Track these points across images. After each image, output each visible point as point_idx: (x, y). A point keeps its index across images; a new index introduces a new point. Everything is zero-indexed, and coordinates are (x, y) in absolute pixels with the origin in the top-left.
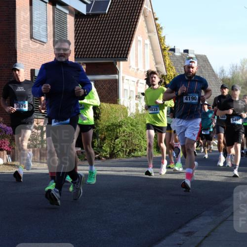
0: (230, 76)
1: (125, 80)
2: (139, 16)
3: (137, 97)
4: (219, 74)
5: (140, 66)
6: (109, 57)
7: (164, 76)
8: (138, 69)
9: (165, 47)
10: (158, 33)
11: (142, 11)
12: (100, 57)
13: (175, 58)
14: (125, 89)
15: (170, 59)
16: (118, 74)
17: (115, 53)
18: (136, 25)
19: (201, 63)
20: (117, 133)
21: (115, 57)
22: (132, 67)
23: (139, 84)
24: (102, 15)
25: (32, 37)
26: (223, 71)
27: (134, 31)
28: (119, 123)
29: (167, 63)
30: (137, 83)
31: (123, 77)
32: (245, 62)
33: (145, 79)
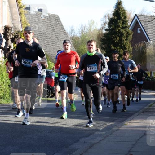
0: (79, 35)
4: (69, 33)
7: (20, 31)
9: (21, 6)
13: (30, 16)
15: (26, 17)
19: (54, 22)
26: (72, 30)
29: (23, 20)
32: (92, 23)
33: (3, 34)
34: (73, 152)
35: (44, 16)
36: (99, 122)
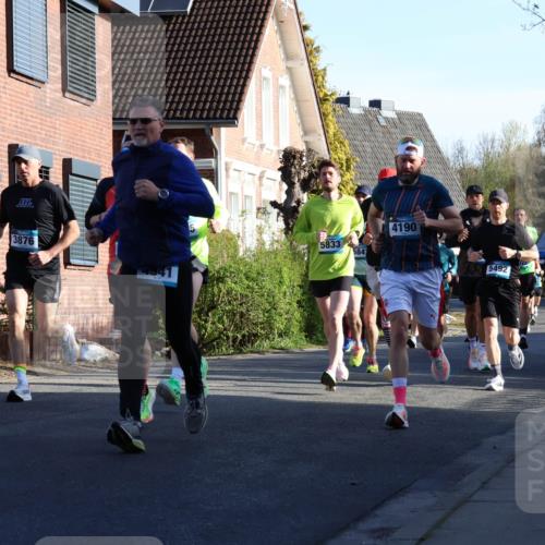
0: (477, 163)
1: (231, 172)
2: (264, 19)
3: (261, 211)
4: (451, 159)
5: (268, 139)
6: (194, 117)
8: (262, 146)
9: (326, 95)
10: (309, 61)
11: (272, 10)
12: (174, 118)
13: (349, 120)
14: (231, 193)
15: (338, 122)
16: (216, 158)
17: (207, 107)
18: (257, 41)
19: (411, 132)
20: (213, 295)
21: (208, 118)
22: (248, 141)
23: (264, 180)
24: (178, 18)
25: (11, 70)
26: (461, 151)
27: (253, 55)
28: (218, 272)
29: (331, 131)
30: (261, 178)
31: (226, 164)
32: (512, 129)
33: (279, 169)
34: (464, 475)
35: (386, 119)
36: (534, 393)
